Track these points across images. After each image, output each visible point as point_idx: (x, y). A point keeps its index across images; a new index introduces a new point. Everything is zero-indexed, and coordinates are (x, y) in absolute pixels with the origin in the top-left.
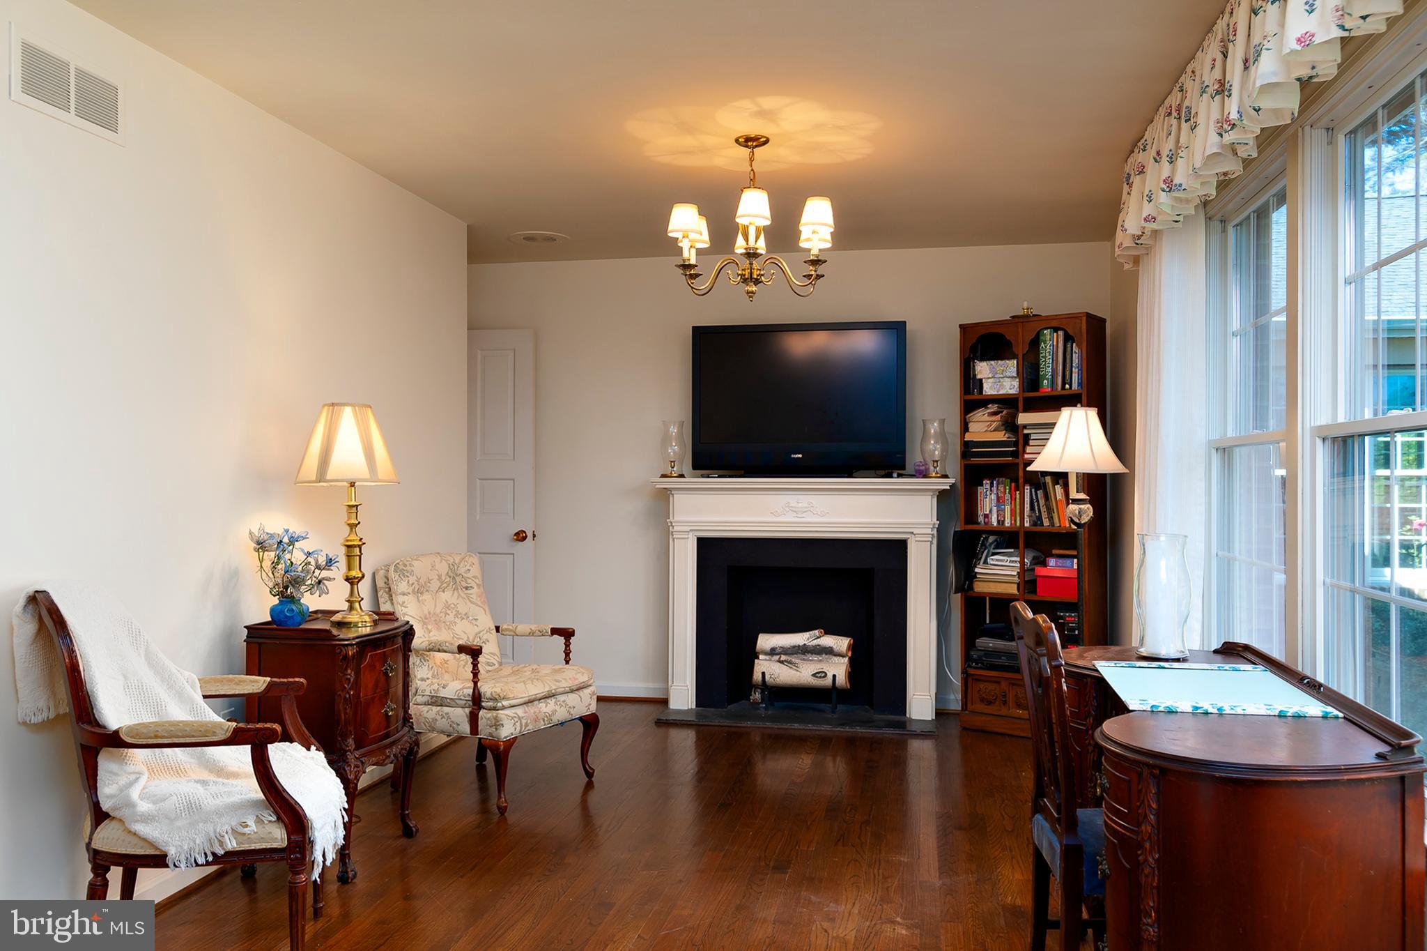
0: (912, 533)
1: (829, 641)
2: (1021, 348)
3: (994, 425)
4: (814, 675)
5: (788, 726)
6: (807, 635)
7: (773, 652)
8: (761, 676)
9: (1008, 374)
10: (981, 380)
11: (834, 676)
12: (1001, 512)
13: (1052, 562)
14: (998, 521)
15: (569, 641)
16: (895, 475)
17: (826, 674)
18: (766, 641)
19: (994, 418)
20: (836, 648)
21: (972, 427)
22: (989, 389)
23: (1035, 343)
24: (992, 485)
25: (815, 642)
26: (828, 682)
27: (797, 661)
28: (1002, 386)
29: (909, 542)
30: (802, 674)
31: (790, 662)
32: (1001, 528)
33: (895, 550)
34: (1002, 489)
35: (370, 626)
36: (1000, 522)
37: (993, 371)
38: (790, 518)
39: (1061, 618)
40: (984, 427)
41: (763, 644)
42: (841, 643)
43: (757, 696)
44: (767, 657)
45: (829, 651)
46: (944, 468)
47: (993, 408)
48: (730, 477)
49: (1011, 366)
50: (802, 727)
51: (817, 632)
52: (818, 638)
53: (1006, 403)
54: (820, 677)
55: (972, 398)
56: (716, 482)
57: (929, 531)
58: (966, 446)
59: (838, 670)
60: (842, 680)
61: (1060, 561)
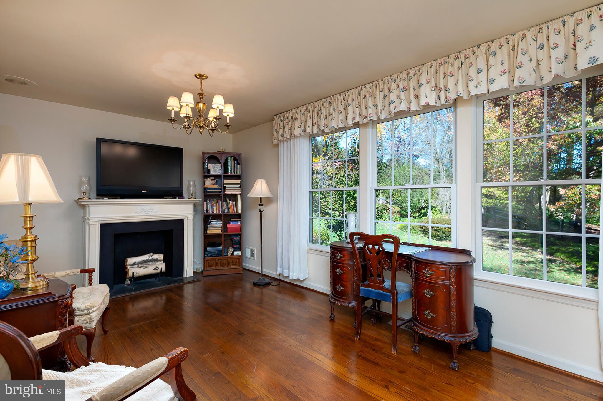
0: (187, 217)
1: (156, 256)
2: (223, 161)
3: (214, 183)
4: (154, 269)
5: (150, 289)
6: (147, 256)
7: (134, 264)
8: (132, 274)
9: (219, 168)
10: (210, 169)
11: (162, 268)
12: (213, 209)
13: (231, 223)
14: (212, 212)
15: (91, 274)
16: (177, 198)
17: (158, 268)
18: (131, 261)
19: (213, 181)
20: (159, 259)
21: (206, 183)
22: (212, 172)
23: (226, 160)
24: (210, 201)
25: (151, 258)
26: (159, 271)
27: (146, 266)
28: (216, 172)
29: (185, 220)
30: (150, 270)
31: (143, 267)
32: (213, 214)
33: (180, 223)
34: (213, 202)
35: (45, 287)
36: (213, 212)
37: (213, 166)
38: (143, 214)
39: (233, 238)
40: (209, 183)
41: (130, 262)
42: (161, 257)
43: (128, 282)
44: (131, 267)
45: (157, 260)
46: (195, 196)
47: (213, 178)
48: (113, 199)
49: (220, 166)
50: (156, 288)
51: (151, 254)
52: (152, 256)
53: (216, 177)
54: (156, 270)
55: (206, 174)
56: (106, 201)
57: (192, 216)
58: (205, 189)
59: (162, 266)
60: (164, 269)
61: (234, 222)
